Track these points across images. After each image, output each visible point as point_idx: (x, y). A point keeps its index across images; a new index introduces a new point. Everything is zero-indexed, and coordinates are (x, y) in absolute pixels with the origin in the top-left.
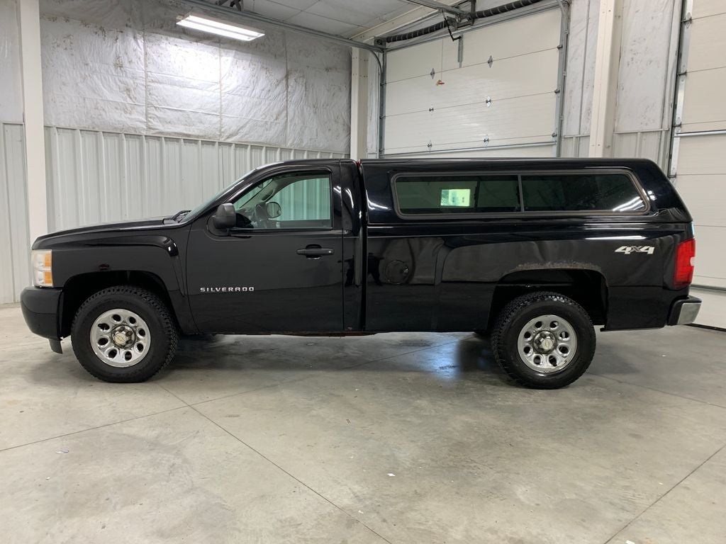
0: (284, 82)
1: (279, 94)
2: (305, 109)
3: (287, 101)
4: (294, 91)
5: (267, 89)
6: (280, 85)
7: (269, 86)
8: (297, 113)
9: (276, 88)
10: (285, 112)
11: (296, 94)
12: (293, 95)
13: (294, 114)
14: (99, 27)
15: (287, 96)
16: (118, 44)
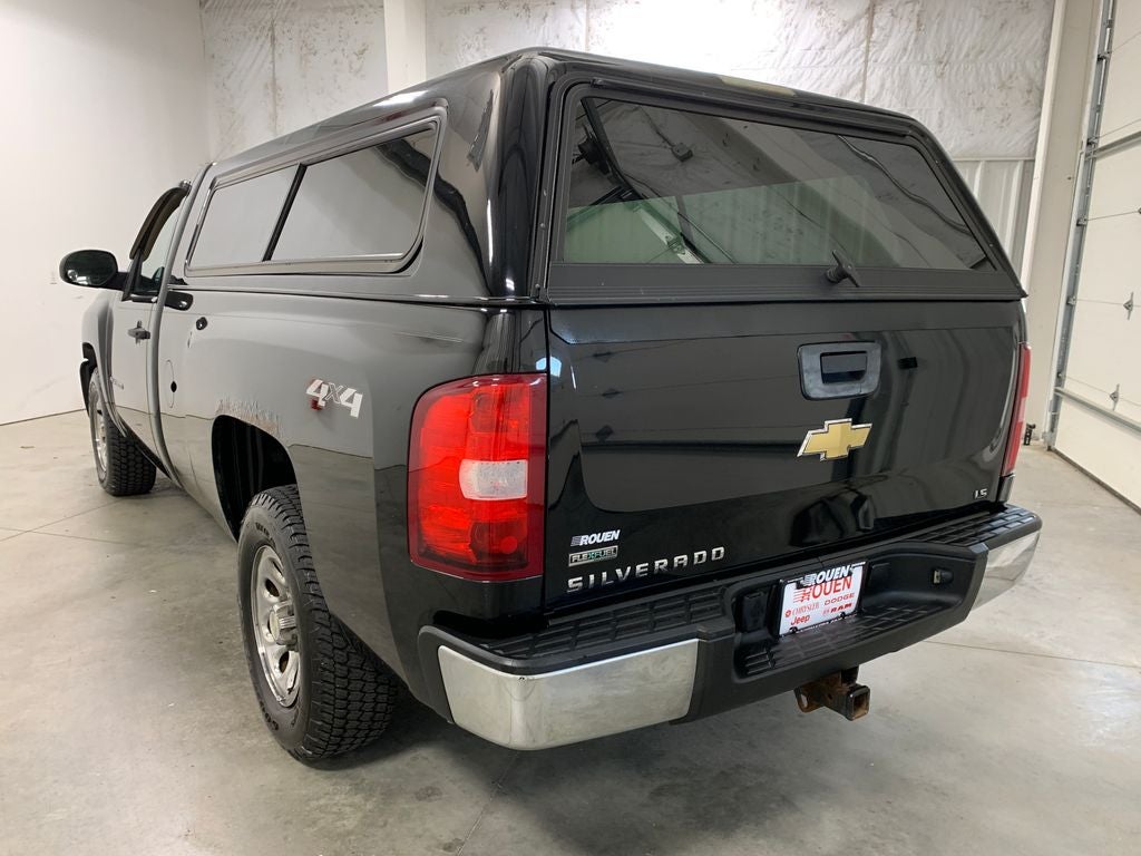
0: (864, 22)
1: (846, 52)
2: (913, 71)
3: (866, 61)
4: (888, 36)
5: (819, 45)
6: (852, 33)
7: (824, 38)
8: (888, 84)
9: (840, 40)
10: (860, 85)
11: (891, 43)
12: (882, 48)
13: (882, 86)
14: (522, 4)
15: (868, 51)
16: (547, 24)
